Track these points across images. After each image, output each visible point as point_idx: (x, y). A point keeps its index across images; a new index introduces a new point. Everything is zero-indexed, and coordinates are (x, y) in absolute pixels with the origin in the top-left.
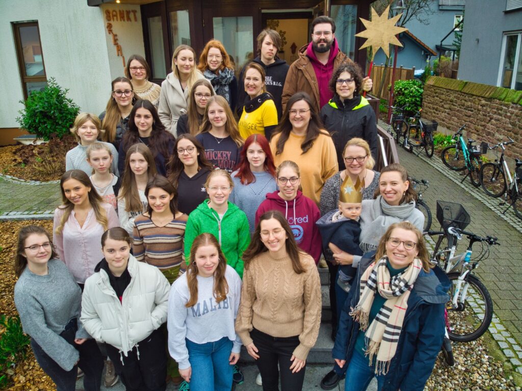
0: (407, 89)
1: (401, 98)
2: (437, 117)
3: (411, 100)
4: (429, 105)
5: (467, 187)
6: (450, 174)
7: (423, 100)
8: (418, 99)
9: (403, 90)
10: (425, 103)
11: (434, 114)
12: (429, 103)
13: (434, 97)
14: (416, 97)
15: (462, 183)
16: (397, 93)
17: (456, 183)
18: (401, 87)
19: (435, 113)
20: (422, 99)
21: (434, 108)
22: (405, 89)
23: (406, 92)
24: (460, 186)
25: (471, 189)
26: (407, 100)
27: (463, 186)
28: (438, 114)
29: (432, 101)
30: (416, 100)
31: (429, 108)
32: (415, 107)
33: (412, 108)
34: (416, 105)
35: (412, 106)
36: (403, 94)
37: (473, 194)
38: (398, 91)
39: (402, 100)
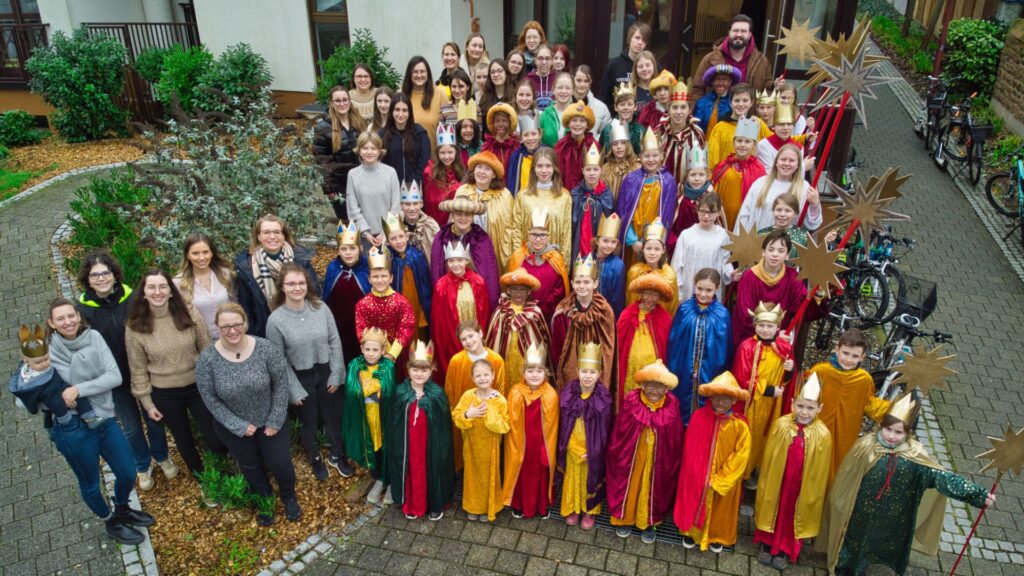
0: (973, 38)
1: (960, 55)
2: (1017, 102)
3: (978, 63)
4: (1009, 75)
5: (1009, 249)
6: (993, 223)
7: (1001, 63)
8: (990, 61)
9: (964, 39)
10: (1003, 71)
11: (1013, 96)
12: (1009, 72)
13: (1018, 63)
14: (988, 56)
15: (1004, 240)
16: (952, 44)
17: (994, 239)
18: (961, 34)
19: (1015, 93)
20: (998, 61)
21: (1014, 84)
22: (970, 39)
23: (969, 45)
24: (998, 245)
25: (1015, 253)
26: (969, 60)
27: (1003, 246)
28: (1019, 97)
29: (1015, 69)
30: (986, 62)
31: (1008, 82)
32: (984, 76)
33: (977, 76)
34: (987, 72)
35: (977, 72)
36: (964, 48)
37: (1013, 262)
38: (955, 42)
39: (960, 60)
